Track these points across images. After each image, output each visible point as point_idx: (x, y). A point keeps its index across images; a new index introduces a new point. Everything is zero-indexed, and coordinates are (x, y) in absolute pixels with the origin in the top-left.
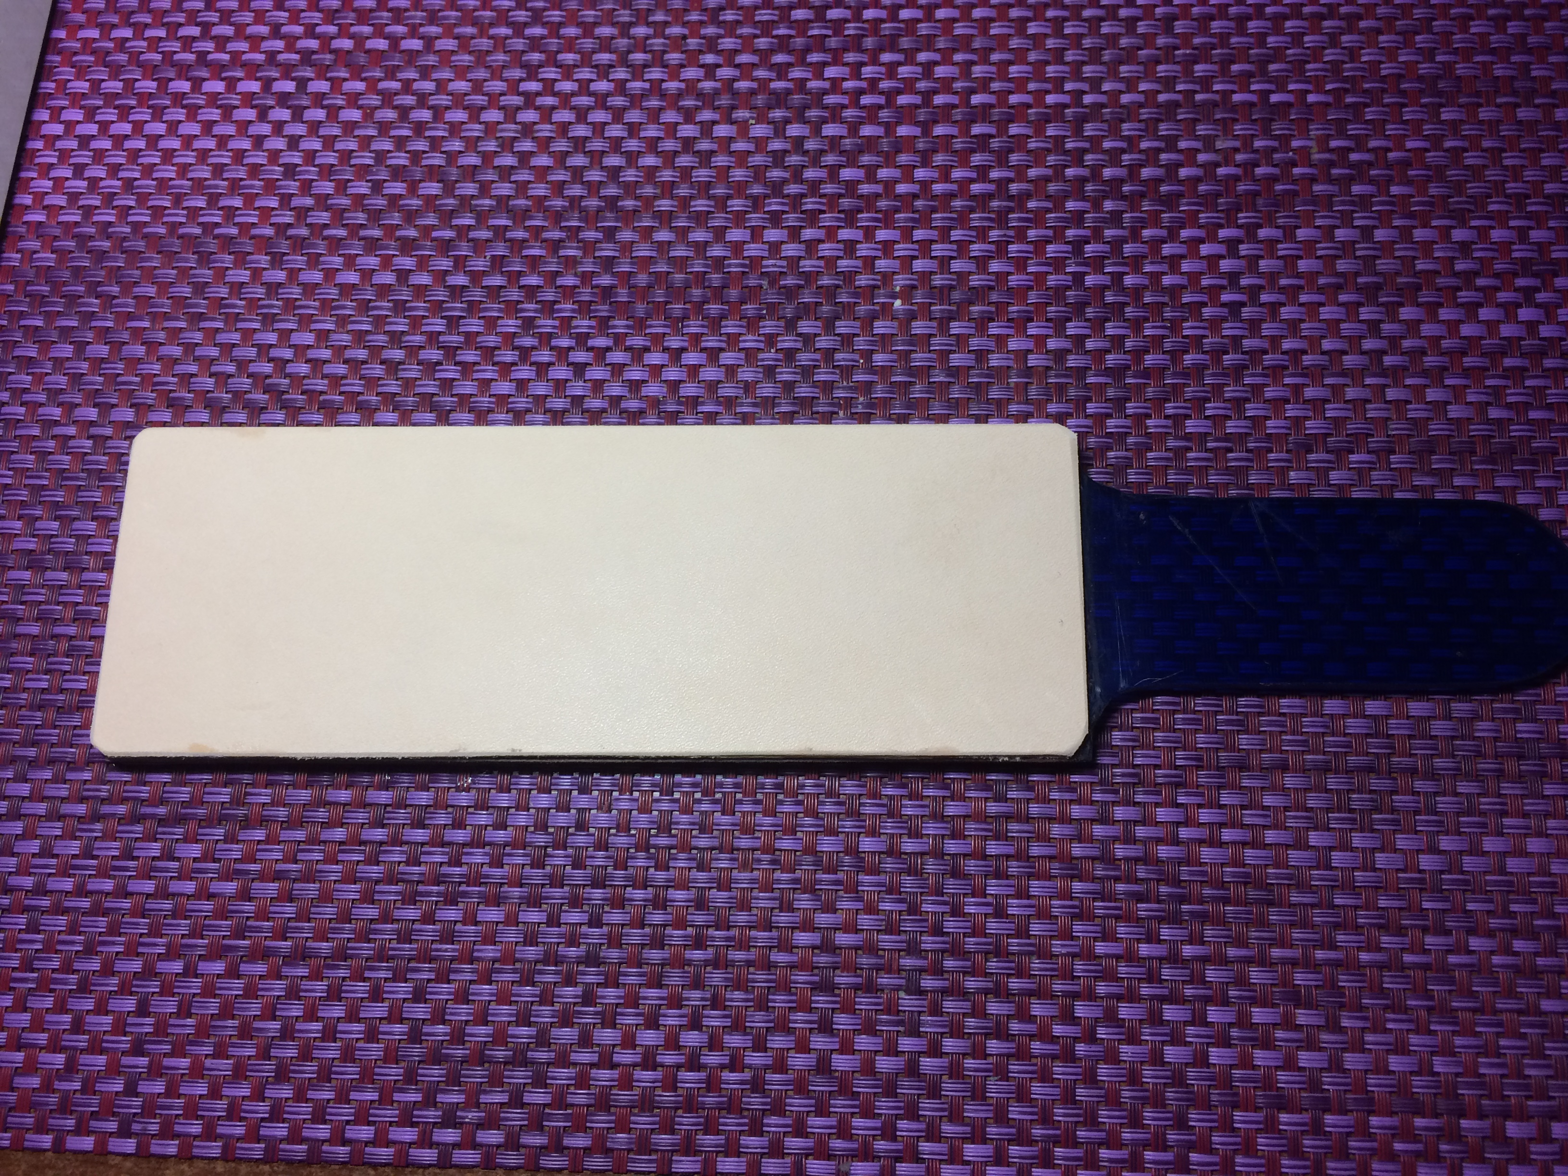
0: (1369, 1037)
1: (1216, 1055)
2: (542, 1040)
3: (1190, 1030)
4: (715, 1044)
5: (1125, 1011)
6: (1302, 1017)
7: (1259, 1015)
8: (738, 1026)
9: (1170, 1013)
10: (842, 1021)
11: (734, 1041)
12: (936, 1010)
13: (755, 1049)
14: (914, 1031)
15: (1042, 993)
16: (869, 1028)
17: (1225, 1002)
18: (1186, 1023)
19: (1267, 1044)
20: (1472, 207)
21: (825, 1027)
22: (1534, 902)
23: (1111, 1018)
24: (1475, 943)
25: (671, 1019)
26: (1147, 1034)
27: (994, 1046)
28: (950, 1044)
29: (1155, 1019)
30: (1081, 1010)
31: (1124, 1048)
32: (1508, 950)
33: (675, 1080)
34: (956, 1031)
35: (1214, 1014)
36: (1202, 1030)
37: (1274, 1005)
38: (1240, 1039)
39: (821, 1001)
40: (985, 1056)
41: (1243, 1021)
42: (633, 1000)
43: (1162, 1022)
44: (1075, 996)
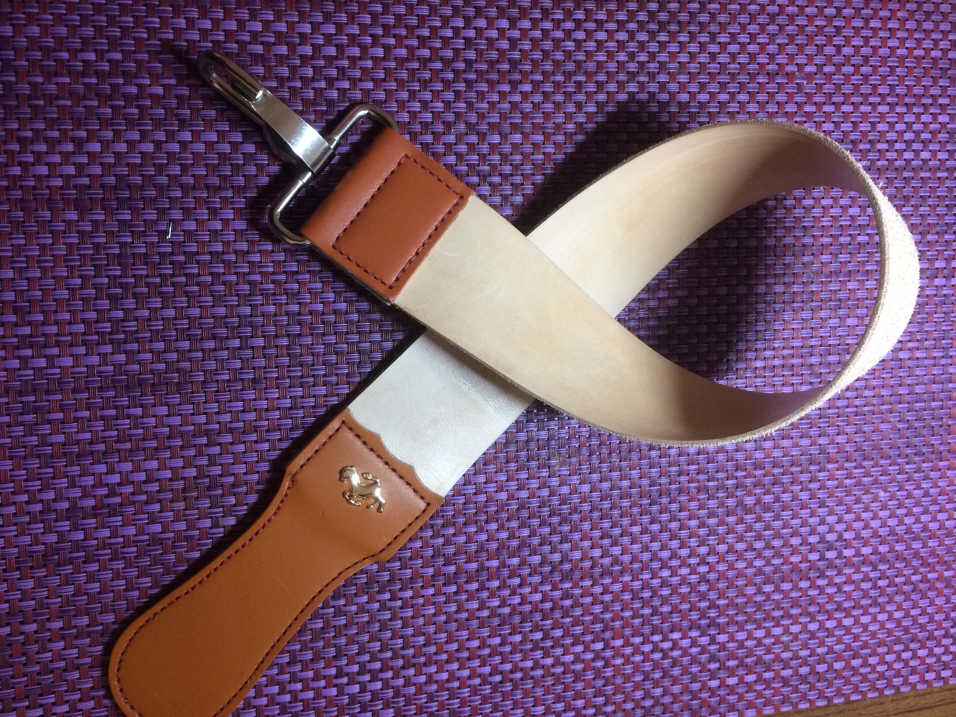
0: (222, 38)
1: (307, 28)
2: (652, 35)
3: (321, 42)
4: (568, 33)
5: (356, 51)
6: (259, 49)
7: (283, 50)
8: (557, 42)
9: (332, 51)
10: (505, 45)
11: (559, 34)
12: (456, 51)
13: (548, 30)
14: (467, 40)
15: (401, 61)
16: (490, 41)
17: (303, 57)
18: (324, 45)
19: (279, 35)
20: (147, 548)
21: (513, 42)
22: (124, 114)
23: (364, 48)
24: (160, 91)
25: (591, 45)
26: (344, 39)
27: (426, 32)
28: (449, 33)
29: (340, 48)
30: (380, 52)
31: (357, 32)
32: (140, 87)
33: (586, 14)
34: (446, 41)
35: (308, 50)
36: (315, 41)
37: (276, 55)
38: (294, 37)
39: (516, 55)
40: (430, 27)
41: (292, 47)
42: (610, 55)
43: (336, 46)
44: (384, 59)
